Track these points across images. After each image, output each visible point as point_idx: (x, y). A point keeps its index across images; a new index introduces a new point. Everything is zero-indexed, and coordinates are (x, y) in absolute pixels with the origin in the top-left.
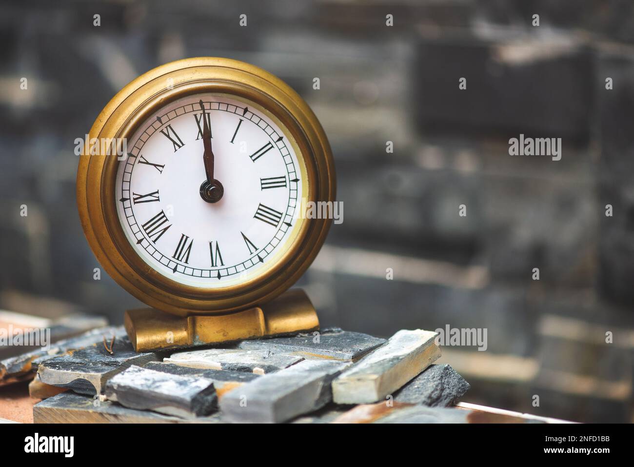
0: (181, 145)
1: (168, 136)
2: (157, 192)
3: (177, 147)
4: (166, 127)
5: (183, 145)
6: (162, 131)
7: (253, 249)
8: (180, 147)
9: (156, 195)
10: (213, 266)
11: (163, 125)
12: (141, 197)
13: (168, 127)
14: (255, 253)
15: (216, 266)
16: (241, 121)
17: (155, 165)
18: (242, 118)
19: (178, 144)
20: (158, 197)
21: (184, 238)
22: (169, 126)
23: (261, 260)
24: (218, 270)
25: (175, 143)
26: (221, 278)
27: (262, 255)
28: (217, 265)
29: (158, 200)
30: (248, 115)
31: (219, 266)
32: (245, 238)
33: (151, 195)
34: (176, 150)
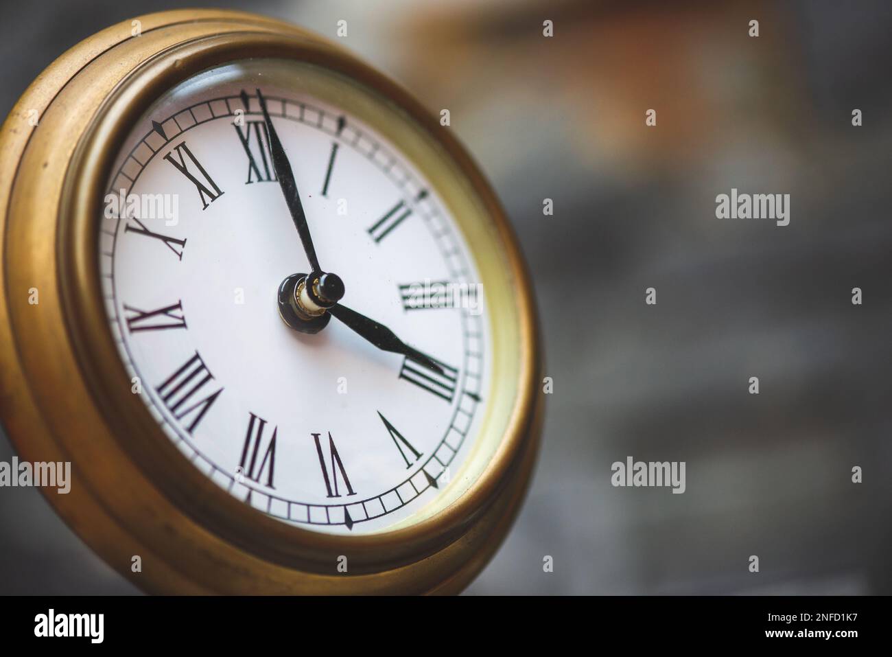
0: (216, 194)
1: (184, 170)
2: (179, 306)
3: (208, 199)
4: (177, 148)
5: (220, 193)
6: (168, 157)
7: (411, 457)
8: (214, 198)
9: (177, 312)
10: (330, 495)
11: (168, 141)
12: (144, 315)
13: (181, 148)
14: (417, 465)
15: (337, 495)
16: (335, 147)
17: (166, 239)
18: (337, 140)
19: (209, 192)
20: (183, 318)
21: (255, 424)
22: (183, 145)
23: (433, 482)
24: (345, 506)
25: (201, 188)
26: (354, 525)
27: (433, 469)
28: (339, 494)
29: (184, 325)
30: (348, 133)
31: (345, 499)
32: (390, 427)
33: (165, 311)
34: (206, 206)
